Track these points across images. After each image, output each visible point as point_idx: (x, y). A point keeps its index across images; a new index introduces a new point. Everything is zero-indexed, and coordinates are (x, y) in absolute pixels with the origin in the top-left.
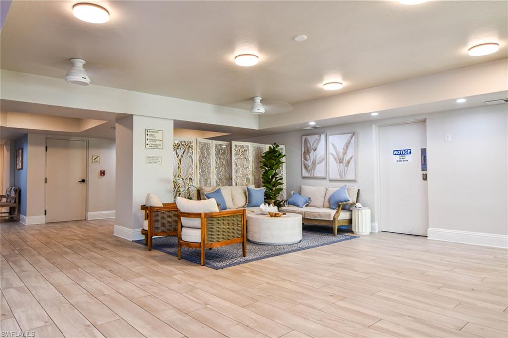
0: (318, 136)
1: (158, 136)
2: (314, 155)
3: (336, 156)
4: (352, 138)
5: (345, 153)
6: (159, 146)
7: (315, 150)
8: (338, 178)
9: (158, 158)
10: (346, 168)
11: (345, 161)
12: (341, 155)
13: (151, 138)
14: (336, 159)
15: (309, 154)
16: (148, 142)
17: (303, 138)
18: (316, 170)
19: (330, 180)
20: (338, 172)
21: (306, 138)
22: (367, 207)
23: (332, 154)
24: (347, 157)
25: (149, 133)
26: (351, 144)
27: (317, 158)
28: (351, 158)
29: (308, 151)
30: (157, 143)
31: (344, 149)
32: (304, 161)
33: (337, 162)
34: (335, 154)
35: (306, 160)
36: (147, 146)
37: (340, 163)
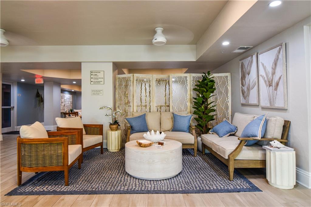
0: (250, 57)
1: (101, 75)
2: (249, 79)
3: (266, 79)
4: (279, 52)
5: (274, 73)
6: (101, 82)
7: (249, 74)
8: (268, 105)
9: (100, 91)
10: (275, 92)
11: (274, 84)
12: (270, 75)
13: (94, 77)
14: (265, 81)
15: (245, 79)
16: (92, 80)
17: (241, 62)
18: (250, 96)
19: (262, 108)
20: (268, 98)
21: (242, 63)
22: (292, 148)
23: (263, 77)
24: (276, 79)
25: (93, 74)
26: (279, 60)
27: (251, 83)
28: (280, 78)
29: (244, 75)
30: (99, 80)
31: (272, 68)
32: (242, 87)
33: (267, 86)
34: (265, 76)
35: (243, 86)
36: (92, 83)
37: (270, 86)
